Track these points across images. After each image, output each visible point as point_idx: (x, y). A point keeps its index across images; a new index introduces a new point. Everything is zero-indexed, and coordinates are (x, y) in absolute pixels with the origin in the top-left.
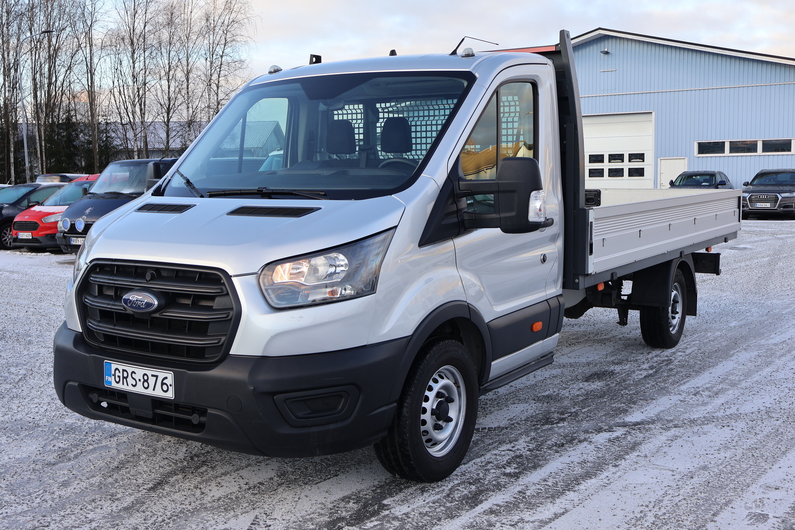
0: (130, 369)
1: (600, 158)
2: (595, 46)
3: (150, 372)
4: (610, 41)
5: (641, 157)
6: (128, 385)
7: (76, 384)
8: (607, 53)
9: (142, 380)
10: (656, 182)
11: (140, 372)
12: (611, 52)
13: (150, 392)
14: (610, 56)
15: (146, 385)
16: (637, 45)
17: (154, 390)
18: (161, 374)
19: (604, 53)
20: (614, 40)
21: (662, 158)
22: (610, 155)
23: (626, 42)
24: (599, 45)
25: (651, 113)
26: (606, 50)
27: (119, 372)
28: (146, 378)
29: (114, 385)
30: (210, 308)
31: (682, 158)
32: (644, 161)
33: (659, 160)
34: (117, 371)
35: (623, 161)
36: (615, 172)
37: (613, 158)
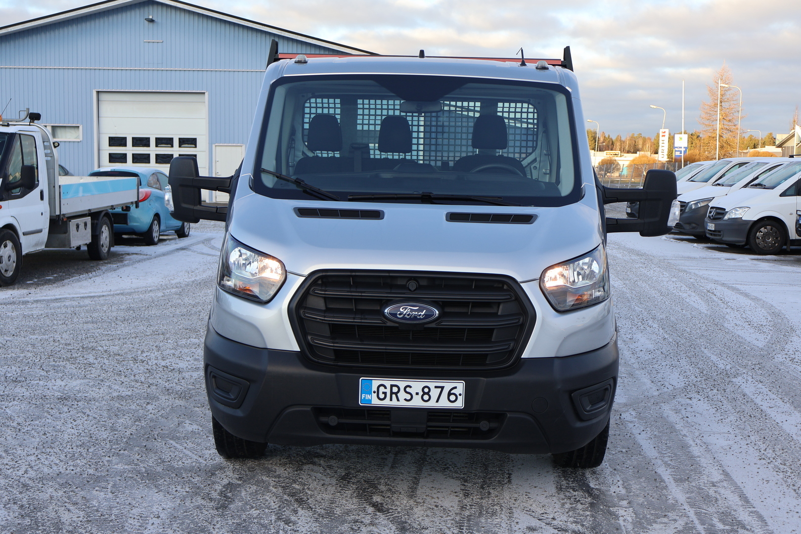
0: (402, 383)
1: (145, 141)
2: (137, 11)
4: (155, 7)
5: (192, 142)
6: (398, 400)
7: (308, 409)
8: (152, 21)
9: (421, 393)
10: (210, 171)
11: (417, 385)
12: (156, 20)
13: (432, 404)
14: (155, 25)
15: (426, 397)
16: (187, 15)
17: (437, 401)
18: (448, 385)
19: (148, 21)
20: (160, 8)
21: (217, 144)
22: (157, 139)
23: (173, 11)
24: (142, 10)
25: (204, 93)
26: (151, 17)
28: (426, 390)
29: (375, 402)
30: (495, 315)
31: (239, 145)
32: (196, 147)
33: (214, 146)
35: (172, 146)
36: (163, 158)
37: (160, 142)
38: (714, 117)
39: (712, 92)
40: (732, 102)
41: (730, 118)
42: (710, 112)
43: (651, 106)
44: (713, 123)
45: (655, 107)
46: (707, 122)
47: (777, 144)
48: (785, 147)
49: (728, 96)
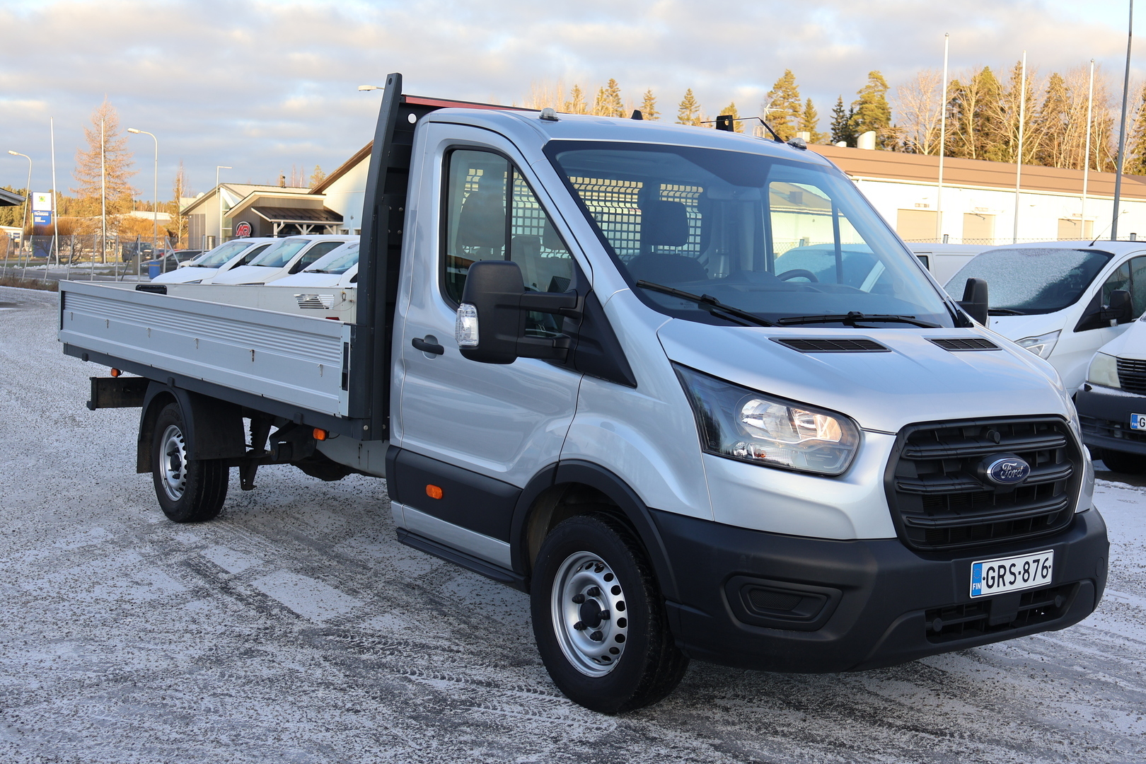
3: (1030, 558)
7: (923, 613)
27: (994, 571)
29: (986, 591)
34: (991, 571)
38: (96, 170)
39: (91, 137)
40: (120, 153)
41: (118, 173)
42: (90, 164)
43: (10, 152)
44: (95, 179)
45: (15, 153)
46: (87, 178)
47: (181, 210)
48: (192, 215)
49: (114, 144)
